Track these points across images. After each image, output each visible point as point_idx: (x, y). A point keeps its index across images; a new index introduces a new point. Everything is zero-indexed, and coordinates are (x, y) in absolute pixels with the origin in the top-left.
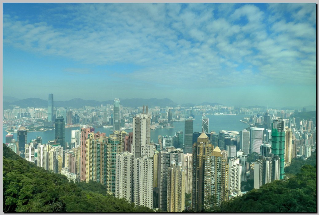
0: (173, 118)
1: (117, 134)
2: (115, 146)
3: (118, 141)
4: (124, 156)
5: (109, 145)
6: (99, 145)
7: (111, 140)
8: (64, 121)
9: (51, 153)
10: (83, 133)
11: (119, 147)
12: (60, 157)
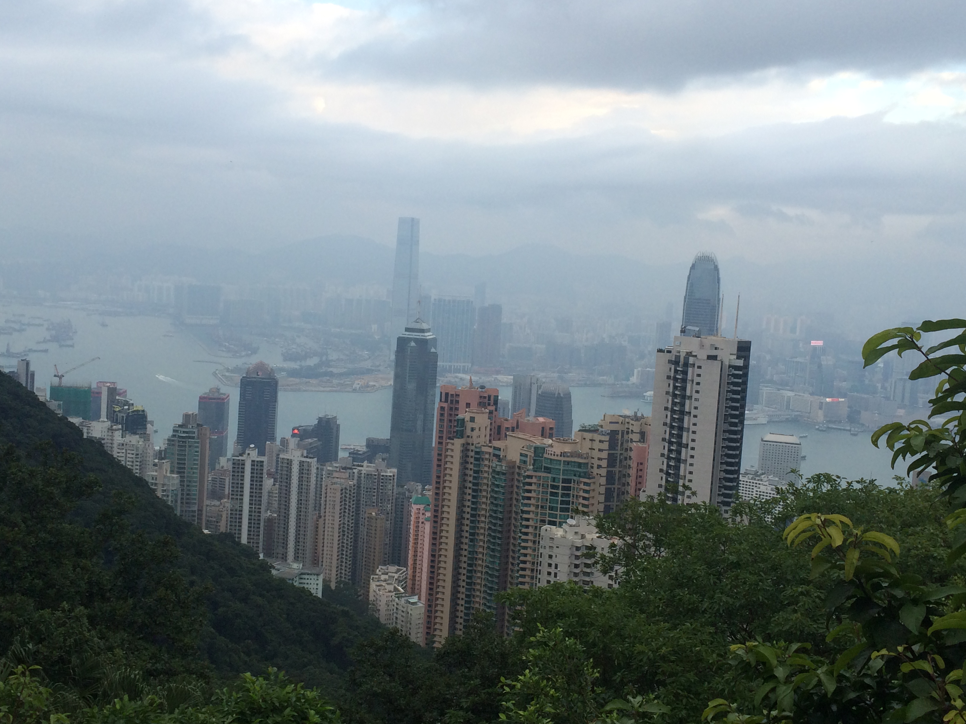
1: (613, 434)
2: (564, 488)
3: (580, 465)
4: (579, 542)
5: (534, 480)
6: (504, 474)
7: (545, 455)
8: (433, 350)
9: (332, 491)
10: (446, 409)
11: (582, 494)
12: (373, 513)
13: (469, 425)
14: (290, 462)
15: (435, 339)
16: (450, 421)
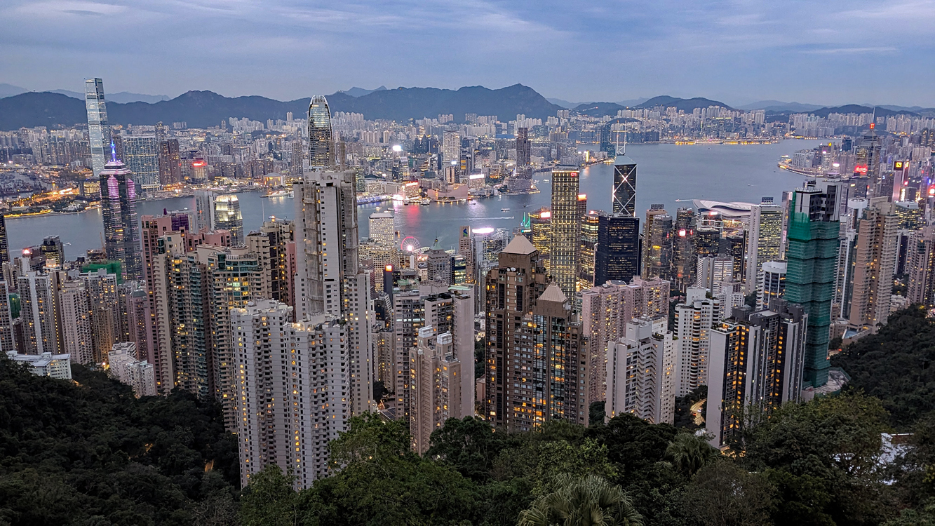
1: (271, 235)
3: (251, 263)
4: (257, 316)
5: (221, 276)
6: (198, 274)
7: (226, 259)
9: (66, 297)
10: (148, 233)
11: (255, 281)
12: (103, 308)
13: (168, 244)
14: (27, 282)
16: (153, 241)
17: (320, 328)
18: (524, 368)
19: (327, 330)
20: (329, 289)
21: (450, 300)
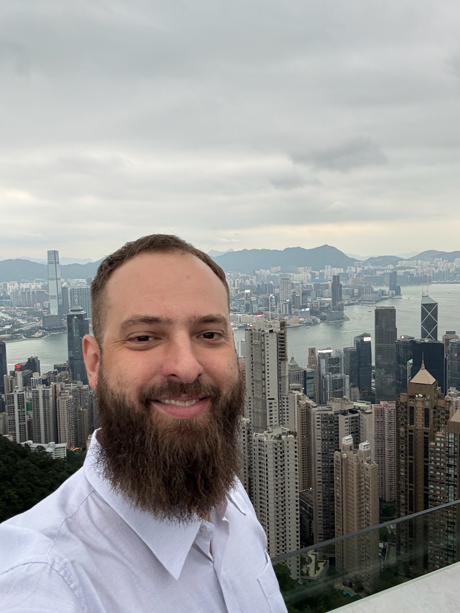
0: (344, 297)
8: (86, 319)
9: (61, 403)
12: (81, 409)
14: (37, 392)
15: (86, 314)
17: (280, 438)
18: (438, 473)
19: (285, 440)
20: (271, 405)
21: (357, 415)
